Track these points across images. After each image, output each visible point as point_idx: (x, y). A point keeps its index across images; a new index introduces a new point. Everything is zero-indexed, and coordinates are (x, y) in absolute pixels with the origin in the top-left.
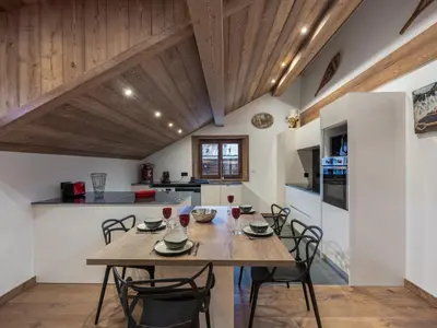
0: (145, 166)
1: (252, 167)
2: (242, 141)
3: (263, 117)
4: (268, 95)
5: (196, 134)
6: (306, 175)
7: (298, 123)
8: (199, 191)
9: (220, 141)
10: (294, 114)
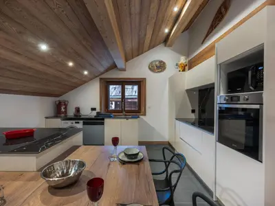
0: (60, 103)
1: (148, 104)
2: (140, 83)
3: (157, 63)
4: (162, 45)
5: (103, 76)
6: (193, 111)
7: (187, 68)
8: (103, 124)
9: (123, 83)
10: (183, 60)
